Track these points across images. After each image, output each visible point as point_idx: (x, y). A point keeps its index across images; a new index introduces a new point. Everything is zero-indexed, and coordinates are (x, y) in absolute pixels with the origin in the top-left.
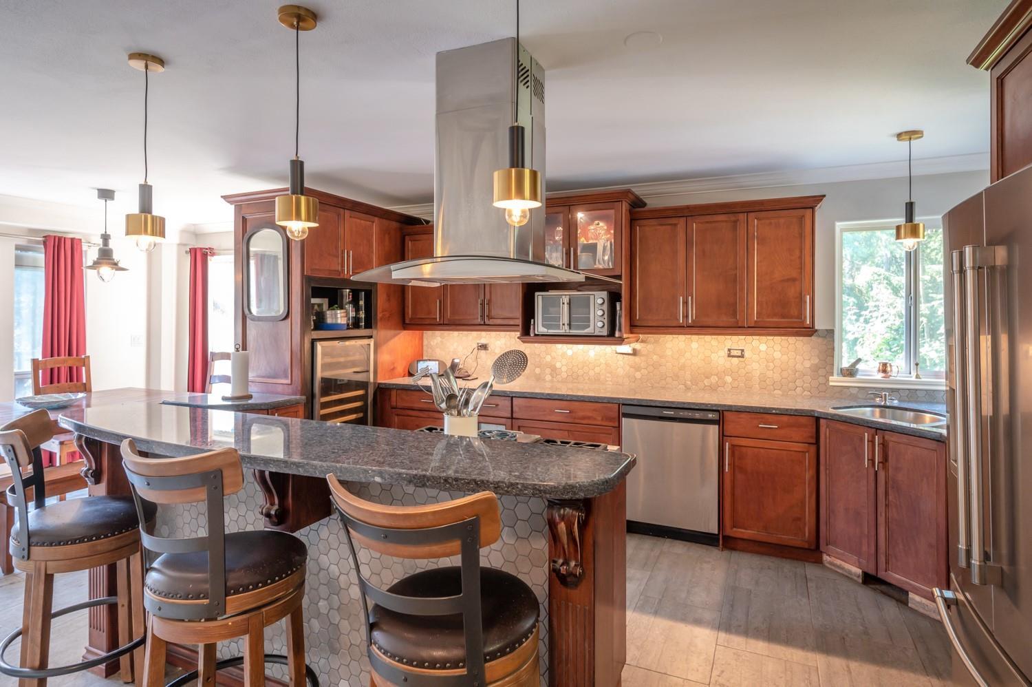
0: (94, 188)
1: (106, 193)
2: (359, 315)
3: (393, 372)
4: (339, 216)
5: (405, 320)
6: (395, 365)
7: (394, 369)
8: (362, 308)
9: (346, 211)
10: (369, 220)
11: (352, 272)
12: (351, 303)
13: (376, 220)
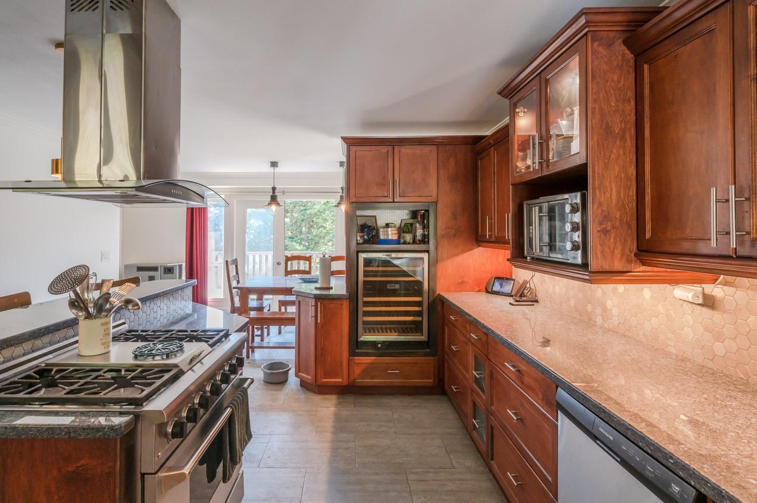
0: (338, 162)
1: (274, 164)
2: (424, 232)
3: (461, 286)
4: (388, 152)
5: (477, 237)
6: (465, 279)
7: (463, 283)
8: (426, 226)
9: (395, 147)
10: (426, 149)
11: (400, 196)
12: (418, 222)
13: (435, 147)
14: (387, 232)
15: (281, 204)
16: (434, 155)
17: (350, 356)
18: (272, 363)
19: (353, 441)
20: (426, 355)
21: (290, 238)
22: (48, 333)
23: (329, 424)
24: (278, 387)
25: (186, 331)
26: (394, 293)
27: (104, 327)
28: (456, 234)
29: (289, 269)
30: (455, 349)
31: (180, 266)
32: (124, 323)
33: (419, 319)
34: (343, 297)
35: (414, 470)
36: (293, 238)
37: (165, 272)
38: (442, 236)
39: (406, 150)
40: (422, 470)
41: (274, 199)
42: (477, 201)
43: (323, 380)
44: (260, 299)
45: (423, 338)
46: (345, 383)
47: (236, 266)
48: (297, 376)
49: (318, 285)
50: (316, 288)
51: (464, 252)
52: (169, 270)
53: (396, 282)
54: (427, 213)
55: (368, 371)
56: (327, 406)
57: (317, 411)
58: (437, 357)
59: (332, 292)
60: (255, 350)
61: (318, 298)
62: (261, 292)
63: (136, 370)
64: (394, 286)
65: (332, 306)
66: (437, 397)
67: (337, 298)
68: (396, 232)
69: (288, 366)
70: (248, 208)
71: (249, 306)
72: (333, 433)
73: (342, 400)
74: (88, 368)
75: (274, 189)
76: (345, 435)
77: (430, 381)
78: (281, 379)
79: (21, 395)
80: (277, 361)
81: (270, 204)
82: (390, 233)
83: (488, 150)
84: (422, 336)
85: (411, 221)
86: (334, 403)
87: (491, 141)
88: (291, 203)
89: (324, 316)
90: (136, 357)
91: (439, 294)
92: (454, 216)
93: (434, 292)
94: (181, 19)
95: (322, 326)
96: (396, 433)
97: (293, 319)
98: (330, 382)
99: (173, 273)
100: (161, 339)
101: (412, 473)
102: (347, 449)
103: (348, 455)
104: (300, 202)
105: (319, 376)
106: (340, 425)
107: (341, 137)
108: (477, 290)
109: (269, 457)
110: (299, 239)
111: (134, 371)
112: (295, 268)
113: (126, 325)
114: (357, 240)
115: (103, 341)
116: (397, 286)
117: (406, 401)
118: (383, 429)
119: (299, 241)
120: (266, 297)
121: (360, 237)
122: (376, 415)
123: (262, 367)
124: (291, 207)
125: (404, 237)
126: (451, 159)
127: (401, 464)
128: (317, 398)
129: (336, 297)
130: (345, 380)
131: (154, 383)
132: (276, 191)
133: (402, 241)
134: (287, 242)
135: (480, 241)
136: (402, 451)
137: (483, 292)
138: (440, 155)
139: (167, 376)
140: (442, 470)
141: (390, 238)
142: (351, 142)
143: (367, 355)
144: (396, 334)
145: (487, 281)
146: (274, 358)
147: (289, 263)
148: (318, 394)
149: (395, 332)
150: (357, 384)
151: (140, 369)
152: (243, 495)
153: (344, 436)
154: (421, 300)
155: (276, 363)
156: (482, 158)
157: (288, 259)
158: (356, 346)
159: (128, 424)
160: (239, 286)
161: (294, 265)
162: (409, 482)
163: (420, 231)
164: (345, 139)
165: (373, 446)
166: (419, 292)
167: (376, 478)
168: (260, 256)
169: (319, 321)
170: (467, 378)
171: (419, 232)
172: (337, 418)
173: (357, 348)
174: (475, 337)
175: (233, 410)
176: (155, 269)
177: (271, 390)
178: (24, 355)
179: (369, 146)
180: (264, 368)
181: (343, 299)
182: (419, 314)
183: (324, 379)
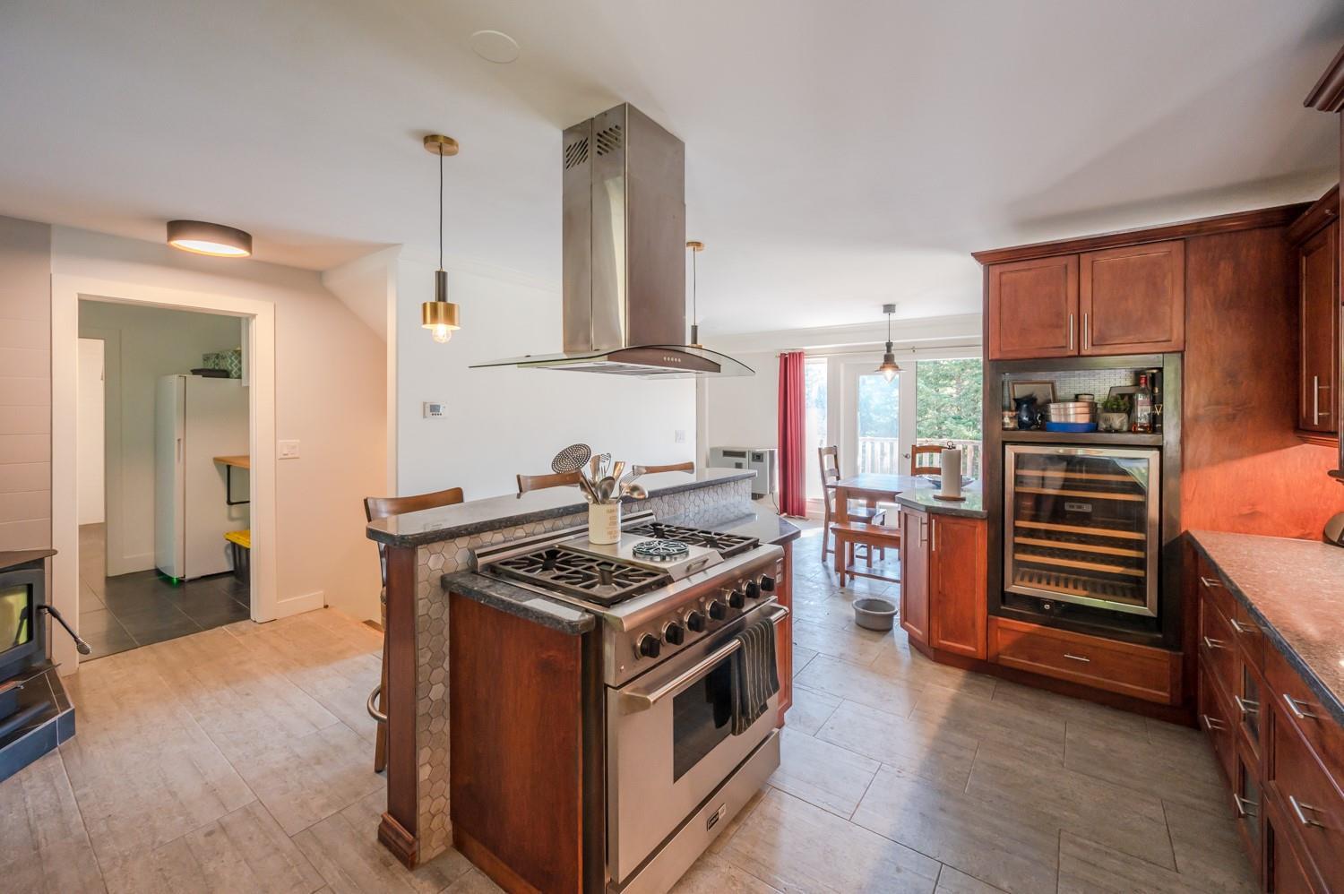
1: (889, 308)
2: (1154, 409)
3: (1249, 520)
4: (1066, 267)
5: (1298, 421)
6: (1259, 508)
7: (1253, 515)
8: (1157, 399)
9: (1082, 256)
10: (1156, 252)
11: (1093, 345)
12: (1143, 392)
13: (1180, 244)
14: (1066, 409)
15: (900, 367)
16: (1178, 261)
17: (989, 613)
18: (869, 600)
19: (972, 750)
20: (1154, 643)
21: (955, 418)
22: (567, 514)
23: (939, 711)
24: (875, 635)
25: (710, 533)
26: (1083, 519)
27: (611, 515)
28: (1234, 416)
29: (917, 466)
30: (1210, 645)
31: (772, 453)
32: (651, 514)
33: (1140, 573)
34: (975, 516)
35: (1079, 840)
36: (960, 419)
37: (753, 460)
38: (1196, 419)
39: (1105, 259)
40: (1095, 845)
41: (889, 360)
42: (1298, 344)
43: (942, 642)
44: (871, 505)
45: (1147, 610)
46: (981, 655)
47: (836, 456)
48: (903, 626)
49: (940, 493)
50: (936, 498)
51: (1257, 450)
52: (758, 457)
53: (1086, 500)
54: (1160, 374)
55: (1025, 645)
56: (946, 684)
57: (924, 686)
58: (1181, 654)
59: (963, 506)
60: (856, 577)
61: (932, 512)
62: (873, 497)
63: (626, 568)
64: (1080, 507)
65: (957, 527)
66: (1179, 728)
67: (969, 516)
68: (1086, 410)
69: (893, 608)
70: (863, 374)
71: (849, 513)
72: (941, 726)
73: (972, 681)
74: (587, 557)
75: (889, 345)
76: (960, 736)
77: (1163, 695)
78: (880, 624)
79: (521, 572)
80: (878, 599)
81: (883, 368)
82: (1072, 411)
83: (1321, 234)
84: (1145, 606)
85: (1131, 391)
86: (957, 681)
87: (1327, 211)
88: (956, 364)
89: (943, 543)
90: (634, 553)
91: (1187, 532)
92: (1231, 377)
93: (1175, 524)
94: (684, 141)
95: (939, 557)
96: (1062, 764)
97: (898, 539)
98: (954, 647)
99: (762, 461)
100: (676, 538)
101: (1074, 842)
102: (958, 758)
103: (956, 769)
104: (972, 361)
105: (934, 635)
106: (957, 719)
107: (972, 254)
108: (1298, 534)
109: (832, 728)
110: (970, 421)
111: (655, 575)
112: (926, 464)
113: (653, 517)
114: (1003, 424)
115: (610, 530)
116: (1087, 508)
117: (1104, 717)
118: (1038, 749)
119: (971, 423)
120: (880, 503)
121: (1010, 418)
122: (1031, 722)
123: (854, 602)
124: (957, 370)
125: (1106, 420)
126: (1222, 264)
127: (1055, 818)
128: (930, 667)
129: (963, 515)
130: (980, 648)
131: (631, 585)
132: (893, 348)
133: (1103, 426)
134: (949, 424)
135: (1304, 430)
136: (1063, 798)
137: (1316, 539)
138: (1192, 258)
139: (649, 580)
140: (1144, 863)
141: (1072, 420)
142: (990, 260)
143: (1021, 617)
144: (1085, 593)
145: (1331, 515)
146: (880, 593)
147: (918, 455)
148: (934, 661)
149: (1085, 589)
150: (1001, 662)
151: (630, 567)
152: (779, 764)
153: (958, 737)
154: (1144, 538)
155: (876, 600)
156: (1311, 252)
157: (917, 450)
158: (1000, 600)
159: (587, 624)
160: (839, 485)
161: (925, 460)
162: (1061, 855)
163: (1144, 407)
164: (978, 256)
165: (1007, 770)
166: (1140, 524)
167: (997, 822)
168: (882, 445)
169: (934, 549)
170: (1230, 706)
171: (1143, 411)
172: (956, 706)
173: (1004, 603)
174: (1238, 629)
175: (742, 644)
176: (742, 454)
177: (864, 637)
178: (545, 532)
179: (1026, 262)
180: (856, 604)
181: (978, 519)
182: (1140, 564)
183: (943, 639)
